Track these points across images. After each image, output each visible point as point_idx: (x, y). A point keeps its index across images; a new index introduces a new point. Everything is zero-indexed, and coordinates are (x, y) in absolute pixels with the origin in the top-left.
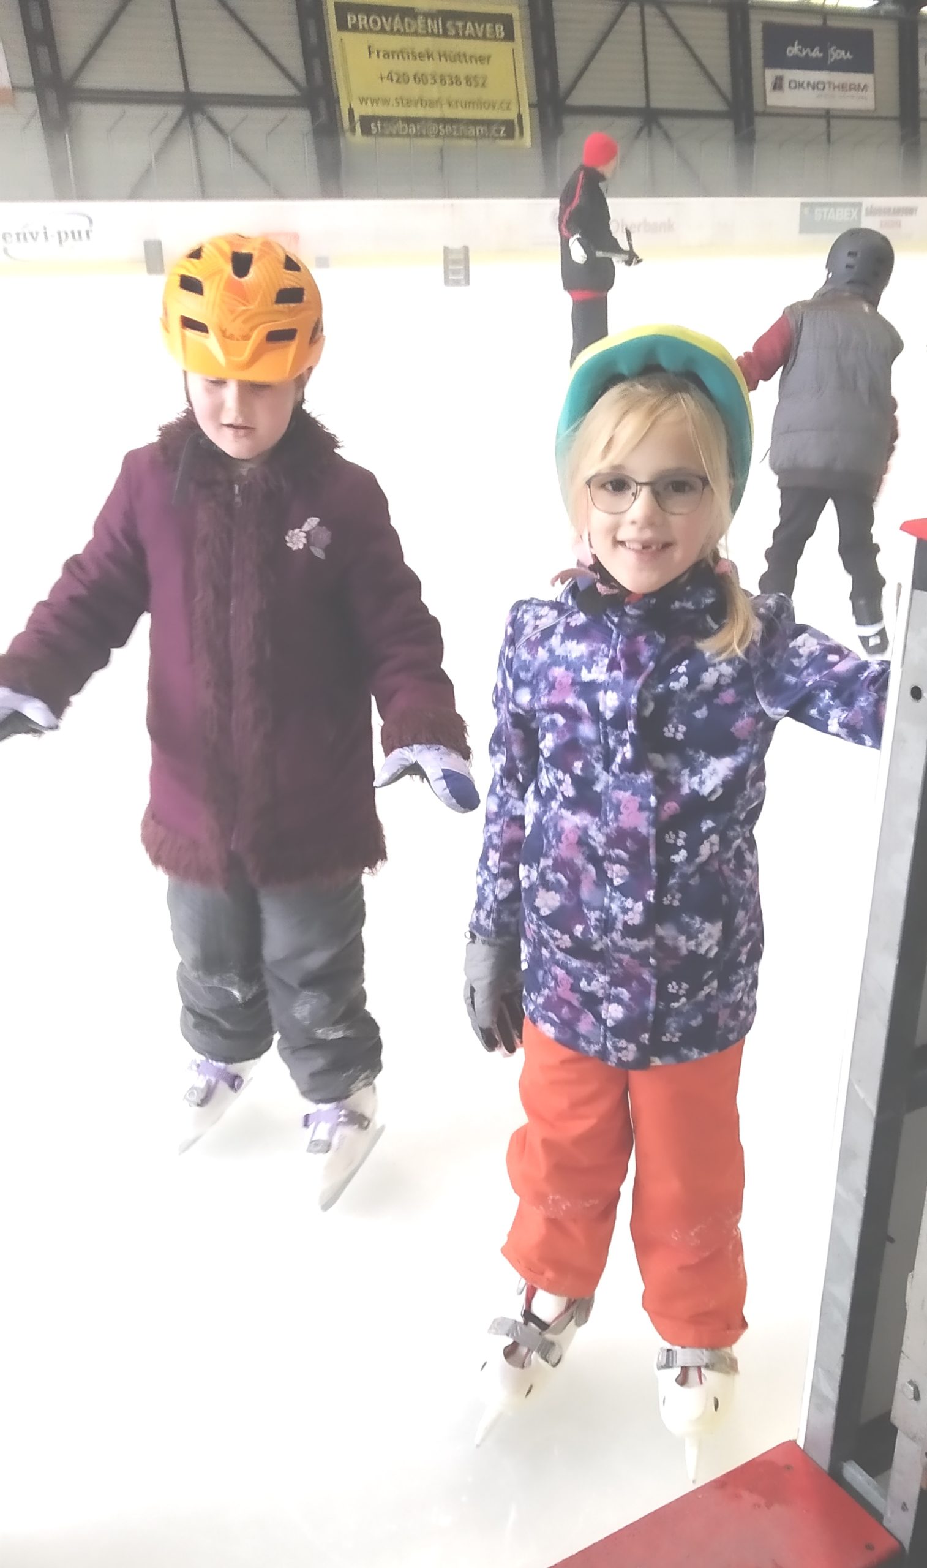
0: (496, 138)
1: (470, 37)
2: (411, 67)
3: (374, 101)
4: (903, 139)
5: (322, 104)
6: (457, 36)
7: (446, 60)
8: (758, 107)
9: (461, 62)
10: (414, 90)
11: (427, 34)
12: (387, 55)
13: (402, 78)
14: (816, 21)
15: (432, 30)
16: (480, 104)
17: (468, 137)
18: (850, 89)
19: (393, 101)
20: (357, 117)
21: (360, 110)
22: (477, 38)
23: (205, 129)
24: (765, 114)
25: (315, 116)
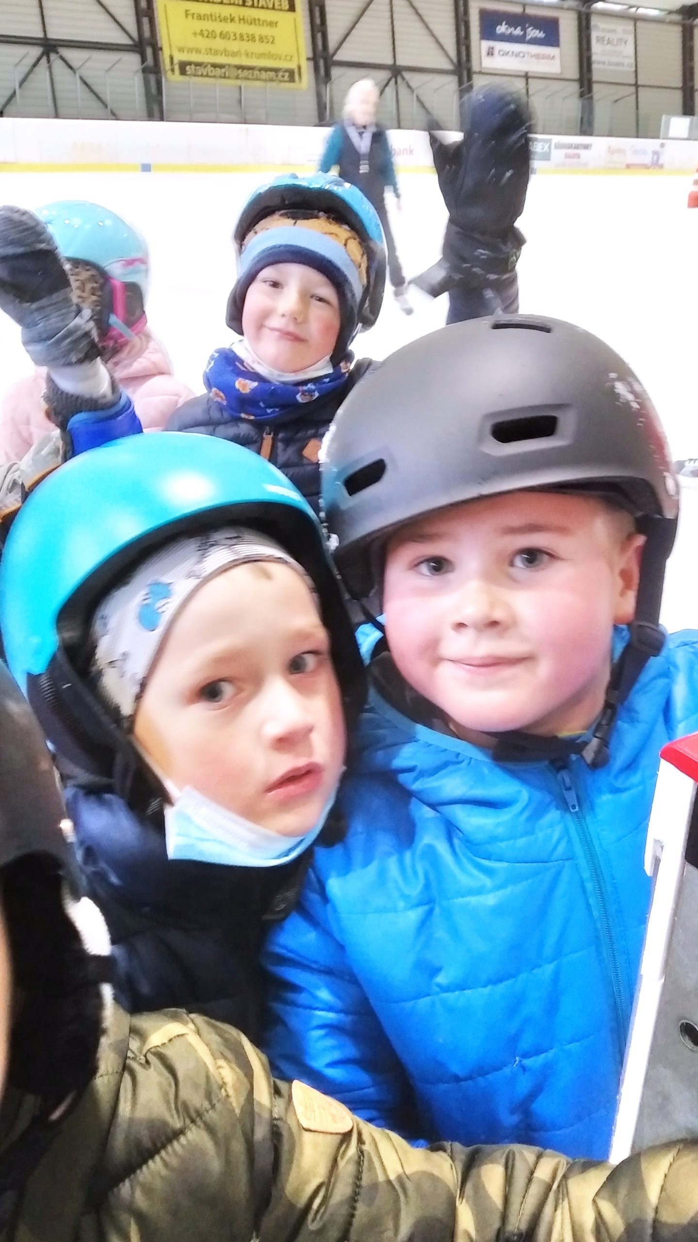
0: (281, 81)
1: (263, 8)
2: (219, 27)
3: (190, 50)
4: (581, 95)
5: (149, 51)
6: (253, 6)
7: (244, 24)
8: (475, 67)
9: (256, 25)
10: (219, 44)
11: (230, 4)
12: (200, 17)
13: (211, 35)
14: (520, 9)
16: (269, 56)
17: (260, 80)
18: (543, 58)
19: (203, 51)
20: (176, 61)
21: (179, 57)
22: (268, 8)
23: (58, 65)
24: (480, 73)
25: (144, 60)
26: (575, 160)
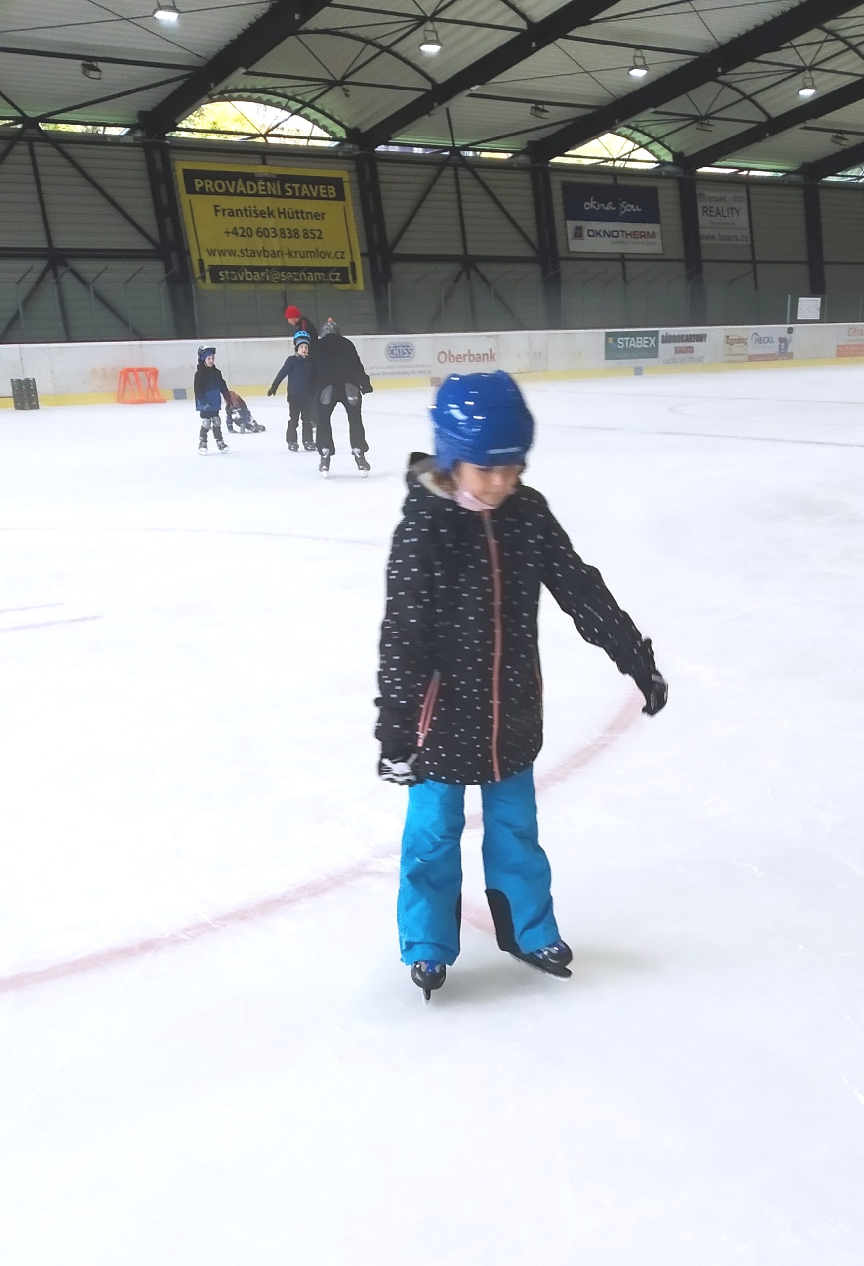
0: (332, 283)
1: (306, 197)
2: (255, 223)
3: (222, 253)
4: (689, 278)
5: (174, 256)
6: (294, 197)
7: (285, 217)
8: (562, 253)
9: (298, 218)
10: (257, 243)
11: (267, 196)
12: (232, 213)
13: (246, 233)
14: (608, 181)
15: (271, 191)
16: (317, 254)
17: (307, 282)
18: (641, 236)
19: (238, 253)
20: (206, 267)
21: (209, 261)
22: (312, 198)
23: (68, 281)
24: (568, 259)
25: (168, 267)
26: (688, 355)
